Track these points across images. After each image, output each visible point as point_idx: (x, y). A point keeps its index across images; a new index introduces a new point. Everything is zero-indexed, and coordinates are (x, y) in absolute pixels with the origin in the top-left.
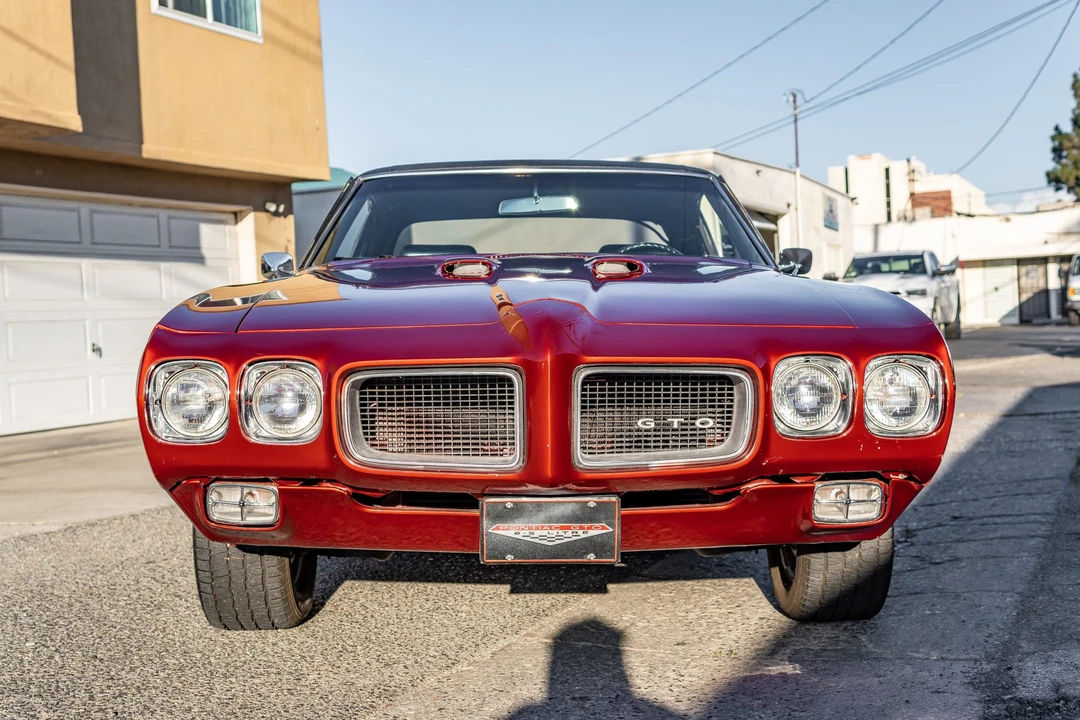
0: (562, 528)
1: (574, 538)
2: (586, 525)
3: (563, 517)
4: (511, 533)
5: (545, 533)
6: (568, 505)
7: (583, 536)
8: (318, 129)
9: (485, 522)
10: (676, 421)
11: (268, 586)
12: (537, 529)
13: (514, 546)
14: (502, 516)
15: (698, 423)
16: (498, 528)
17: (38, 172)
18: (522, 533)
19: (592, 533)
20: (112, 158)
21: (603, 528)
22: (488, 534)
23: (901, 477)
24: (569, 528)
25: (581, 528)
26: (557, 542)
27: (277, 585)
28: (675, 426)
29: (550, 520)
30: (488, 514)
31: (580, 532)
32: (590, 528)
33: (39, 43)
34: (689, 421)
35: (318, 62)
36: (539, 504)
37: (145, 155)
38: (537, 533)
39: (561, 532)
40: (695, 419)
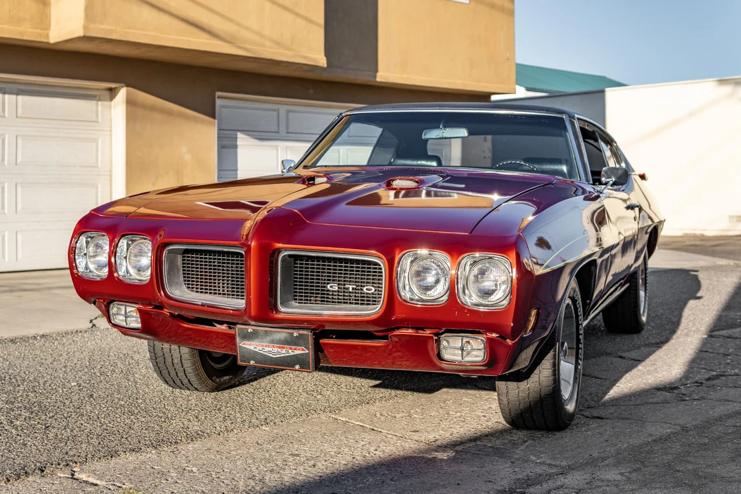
0: (280, 347)
1: (287, 355)
2: (293, 347)
3: (280, 340)
4: (252, 348)
5: (271, 349)
6: (282, 334)
7: (292, 354)
8: (508, 59)
9: (238, 340)
10: (351, 287)
11: (185, 366)
12: (266, 346)
13: (254, 355)
14: (247, 336)
15: (365, 289)
16: (244, 344)
17: (311, 91)
18: (258, 348)
19: (297, 352)
20: (358, 82)
21: (303, 350)
22: (240, 347)
23: (494, 335)
24: (283, 348)
25: (291, 349)
26: (278, 356)
27: (189, 365)
28: (351, 290)
29: (272, 342)
30: (239, 335)
31: (290, 351)
32: (295, 349)
33: (302, 12)
34: (359, 288)
35: (511, 13)
36: (266, 332)
37: (378, 79)
38: (267, 349)
39: (279, 350)
40: (364, 286)
